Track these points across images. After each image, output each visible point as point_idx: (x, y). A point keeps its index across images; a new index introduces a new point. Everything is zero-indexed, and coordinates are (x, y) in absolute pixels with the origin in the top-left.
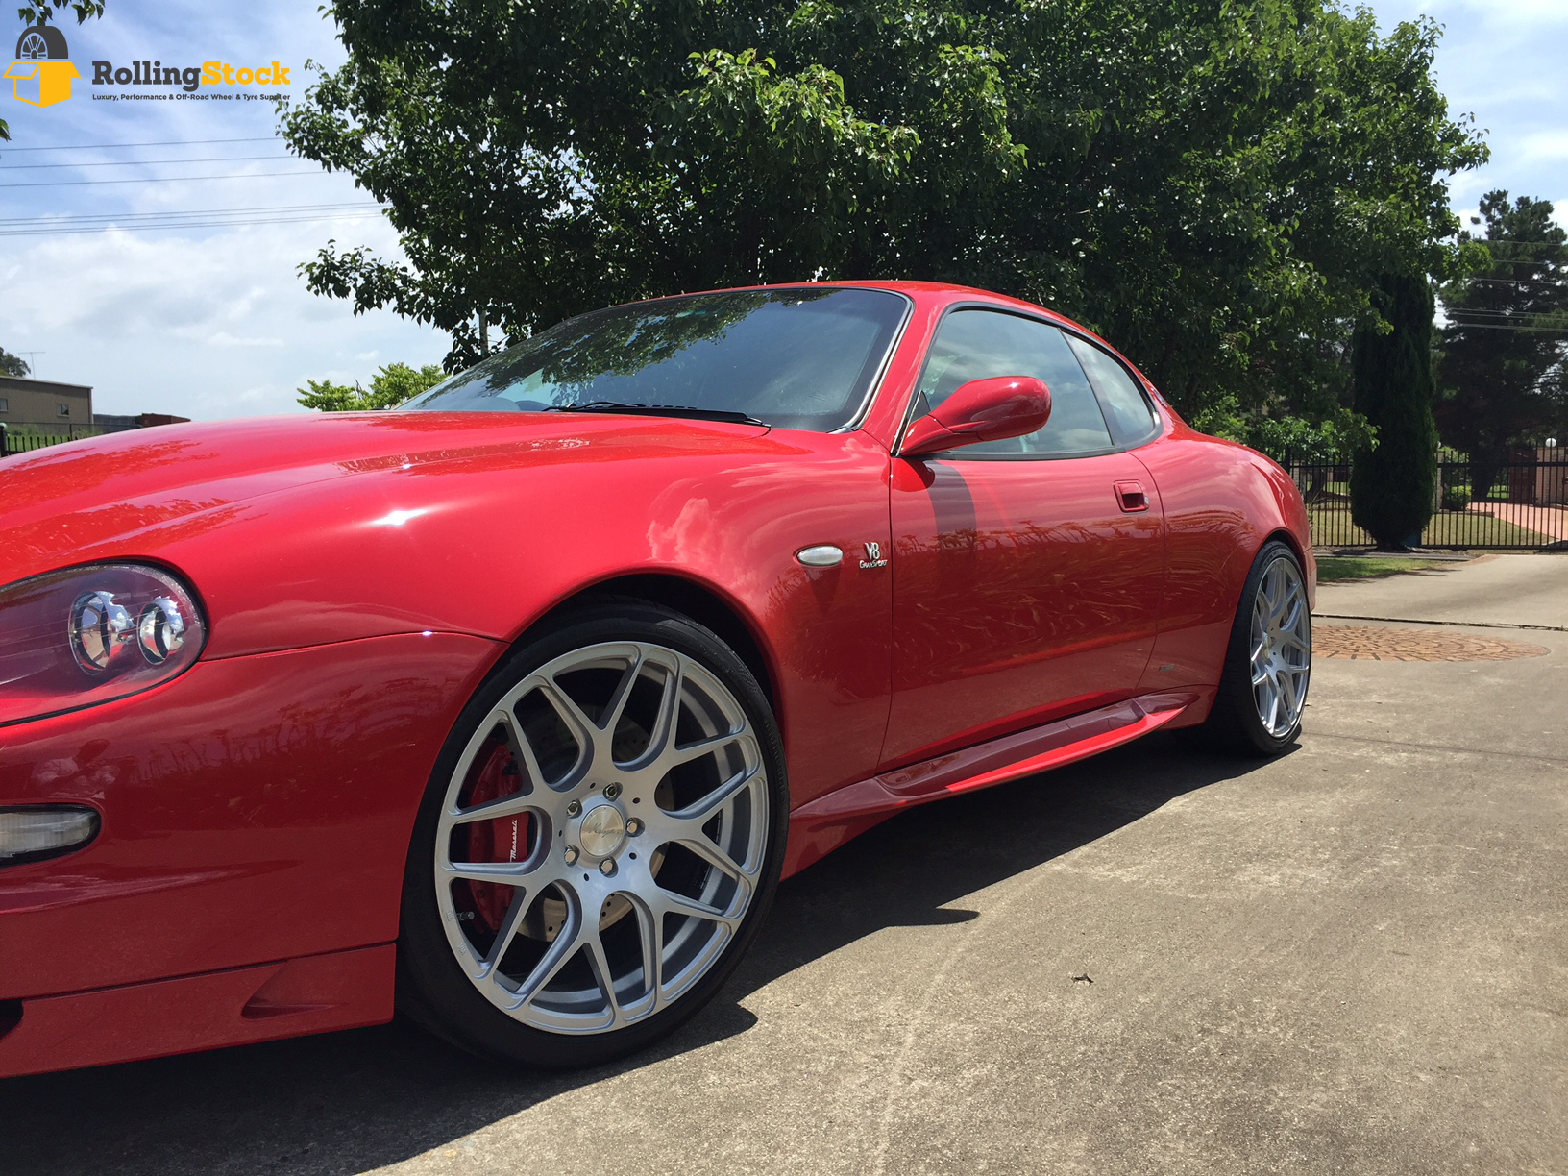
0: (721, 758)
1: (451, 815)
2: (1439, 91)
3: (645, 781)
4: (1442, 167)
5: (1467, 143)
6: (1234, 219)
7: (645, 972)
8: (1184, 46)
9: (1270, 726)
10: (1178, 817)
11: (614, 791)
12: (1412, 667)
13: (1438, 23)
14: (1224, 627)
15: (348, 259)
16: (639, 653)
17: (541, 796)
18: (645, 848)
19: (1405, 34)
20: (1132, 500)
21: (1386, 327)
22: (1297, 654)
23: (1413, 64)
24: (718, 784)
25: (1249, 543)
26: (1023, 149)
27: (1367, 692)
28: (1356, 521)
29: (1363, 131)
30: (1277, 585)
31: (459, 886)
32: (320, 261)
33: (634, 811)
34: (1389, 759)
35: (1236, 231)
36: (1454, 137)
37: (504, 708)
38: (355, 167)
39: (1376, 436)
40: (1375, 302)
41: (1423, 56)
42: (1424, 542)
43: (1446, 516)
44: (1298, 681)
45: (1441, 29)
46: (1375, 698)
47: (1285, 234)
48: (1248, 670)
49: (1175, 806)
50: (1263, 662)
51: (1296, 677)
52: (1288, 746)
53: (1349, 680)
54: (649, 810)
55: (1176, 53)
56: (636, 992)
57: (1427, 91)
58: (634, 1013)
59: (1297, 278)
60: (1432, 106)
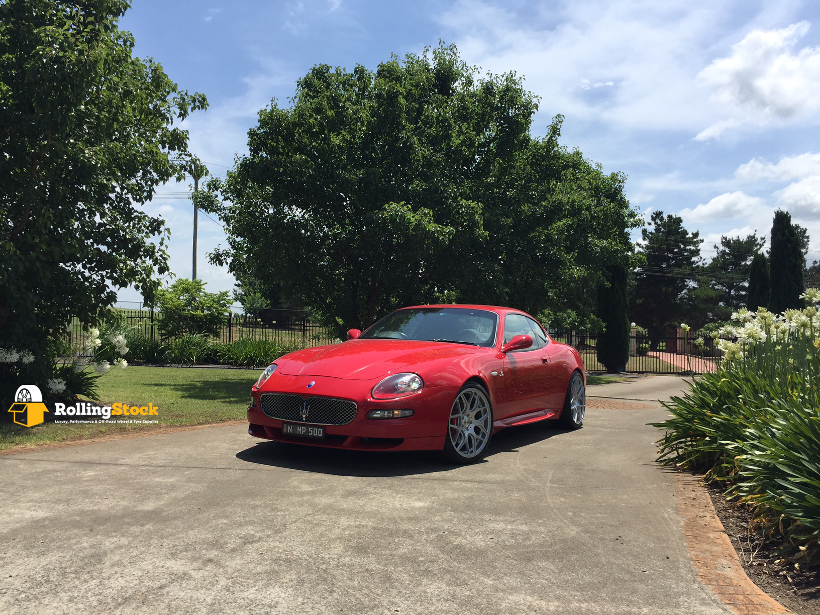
0: (482, 411)
1: (451, 417)
2: (627, 198)
3: (473, 414)
4: (628, 227)
5: (637, 218)
6: (555, 253)
7: (473, 449)
8: (538, 192)
9: (575, 420)
10: (556, 439)
11: (468, 416)
12: (614, 411)
13: (626, 174)
14: (563, 395)
15: (225, 252)
16: (474, 390)
17: (461, 415)
18: (473, 426)
19: (614, 177)
20: (545, 361)
21: (608, 284)
22: (582, 402)
23: (616, 189)
24: (481, 417)
25: (571, 371)
26: (487, 233)
27: (601, 417)
28: (599, 360)
29: (598, 216)
30: (577, 383)
31: (451, 428)
32: (214, 252)
33: (471, 419)
34: (606, 430)
35: (556, 257)
36: (632, 215)
37: (457, 399)
38: (220, 213)
39: (605, 327)
40: (603, 274)
41: (620, 186)
42: (626, 370)
43: (638, 358)
44: (582, 409)
45: (626, 177)
46: (603, 418)
47: (572, 257)
48: (570, 405)
49: (554, 437)
50: (574, 403)
51: (581, 408)
52: (579, 427)
53: (596, 414)
54: (473, 419)
55: (535, 195)
56: (472, 452)
57: (622, 198)
58: (472, 455)
59: (577, 272)
60: (623, 204)
